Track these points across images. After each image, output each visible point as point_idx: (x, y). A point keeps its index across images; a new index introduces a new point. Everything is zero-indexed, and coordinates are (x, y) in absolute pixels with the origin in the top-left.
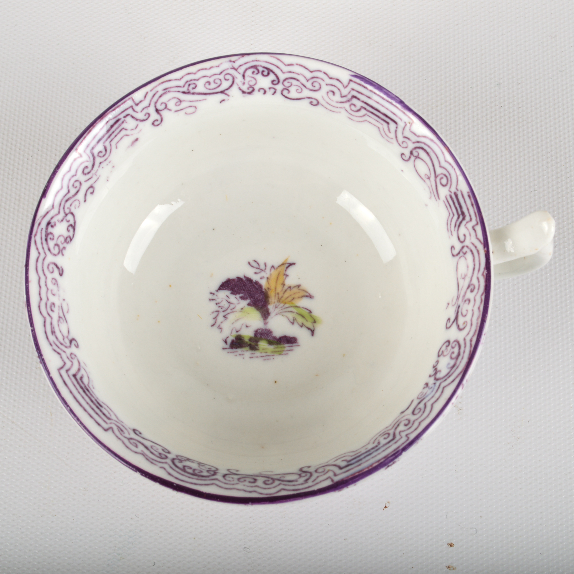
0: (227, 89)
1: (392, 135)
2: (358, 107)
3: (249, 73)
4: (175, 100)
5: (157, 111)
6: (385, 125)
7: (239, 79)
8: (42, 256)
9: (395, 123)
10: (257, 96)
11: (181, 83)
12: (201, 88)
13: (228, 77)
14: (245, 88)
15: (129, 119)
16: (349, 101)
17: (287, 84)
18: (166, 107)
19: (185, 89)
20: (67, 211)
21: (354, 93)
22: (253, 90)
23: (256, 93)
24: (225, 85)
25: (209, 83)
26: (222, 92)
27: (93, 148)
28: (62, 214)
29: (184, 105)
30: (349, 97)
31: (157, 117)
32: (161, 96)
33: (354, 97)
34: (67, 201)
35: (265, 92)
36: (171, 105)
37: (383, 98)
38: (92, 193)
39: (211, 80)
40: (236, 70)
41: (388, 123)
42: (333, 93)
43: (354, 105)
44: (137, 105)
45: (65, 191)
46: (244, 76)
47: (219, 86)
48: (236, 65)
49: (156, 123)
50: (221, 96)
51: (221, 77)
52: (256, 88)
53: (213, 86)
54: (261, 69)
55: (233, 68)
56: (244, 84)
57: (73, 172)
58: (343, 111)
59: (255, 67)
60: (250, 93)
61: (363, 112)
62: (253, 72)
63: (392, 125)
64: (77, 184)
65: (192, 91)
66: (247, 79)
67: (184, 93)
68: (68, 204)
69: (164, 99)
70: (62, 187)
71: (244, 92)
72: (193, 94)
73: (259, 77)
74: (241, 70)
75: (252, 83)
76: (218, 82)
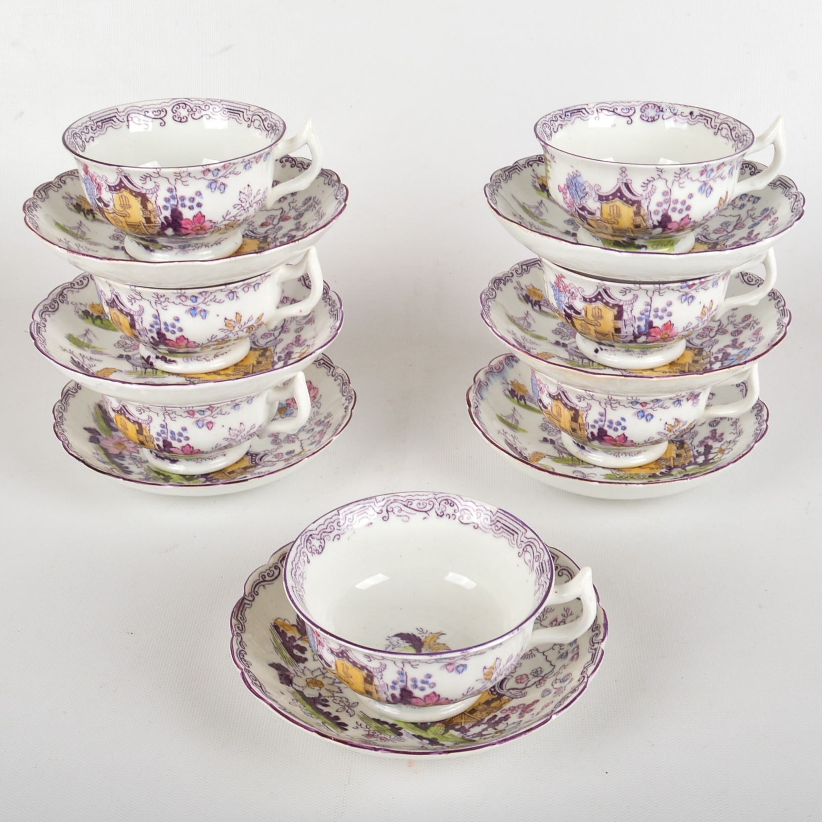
0: (429, 511)
1: (515, 542)
2: (499, 527)
3: (443, 503)
4: (399, 509)
5: (387, 511)
6: (512, 536)
7: (437, 506)
8: (302, 546)
9: (517, 533)
10: (445, 518)
11: (404, 499)
12: (414, 506)
13: (431, 503)
14: (439, 512)
15: (371, 508)
16: (494, 524)
17: (462, 513)
18: (392, 511)
19: (406, 504)
20: (322, 537)
21: (498, 519)
22: (443, 515)
23: (444, 516)
24: (428, 507)
25: (420, 504)
26: (426, 512)
27: (347, 514)
28: (319, 537)
29: (403, 513)
30: (495, 521)
31: (387, 515)
32: (391, 503)
33: (498, 521)
34: (324, 532)
35: (450, 517)
36: (396, 510)
37: (513, 520)
38: (338, 539)
39: (421, 502)
40: (436, 499)
41: (513, 535)
42: (487, 519)
43: (497, 526)
44: (377, 502)
45: (324, 527)
46: (440, 504)
47: (425, 507)
48: (437, 497)
49: (385, 519)
50: (425, 515)
51: (427, 502)
52: (445, 513)
53: (421, 506)
54: (450, 502)
55: (435, 498)
56: (439, 509)
57: (332, 520)
58: (491, 531)
59: (447, 500)
60: (441, 516)
61: (502, 530)
62: (445, 503)
63: (516, 535)
64: (332, 528)
65: (409, 506)
66: (441, 506)
67: (405, 505)
68: (324, 534)
69: (393, 505)
70: (324, 524)
71: (438, 515)
72: (410, 508)
73: (448, 506)
74: (439, 500)
75: (443, 510)
76: (425, 504)
